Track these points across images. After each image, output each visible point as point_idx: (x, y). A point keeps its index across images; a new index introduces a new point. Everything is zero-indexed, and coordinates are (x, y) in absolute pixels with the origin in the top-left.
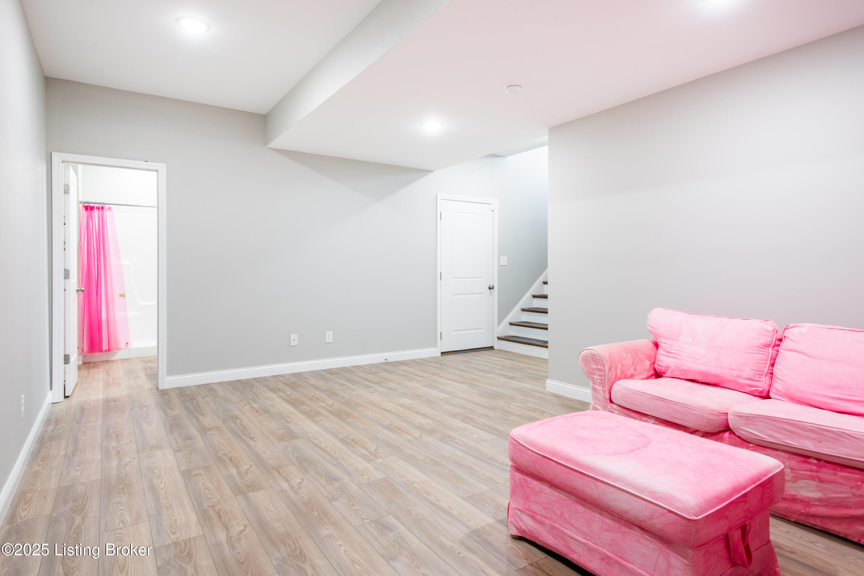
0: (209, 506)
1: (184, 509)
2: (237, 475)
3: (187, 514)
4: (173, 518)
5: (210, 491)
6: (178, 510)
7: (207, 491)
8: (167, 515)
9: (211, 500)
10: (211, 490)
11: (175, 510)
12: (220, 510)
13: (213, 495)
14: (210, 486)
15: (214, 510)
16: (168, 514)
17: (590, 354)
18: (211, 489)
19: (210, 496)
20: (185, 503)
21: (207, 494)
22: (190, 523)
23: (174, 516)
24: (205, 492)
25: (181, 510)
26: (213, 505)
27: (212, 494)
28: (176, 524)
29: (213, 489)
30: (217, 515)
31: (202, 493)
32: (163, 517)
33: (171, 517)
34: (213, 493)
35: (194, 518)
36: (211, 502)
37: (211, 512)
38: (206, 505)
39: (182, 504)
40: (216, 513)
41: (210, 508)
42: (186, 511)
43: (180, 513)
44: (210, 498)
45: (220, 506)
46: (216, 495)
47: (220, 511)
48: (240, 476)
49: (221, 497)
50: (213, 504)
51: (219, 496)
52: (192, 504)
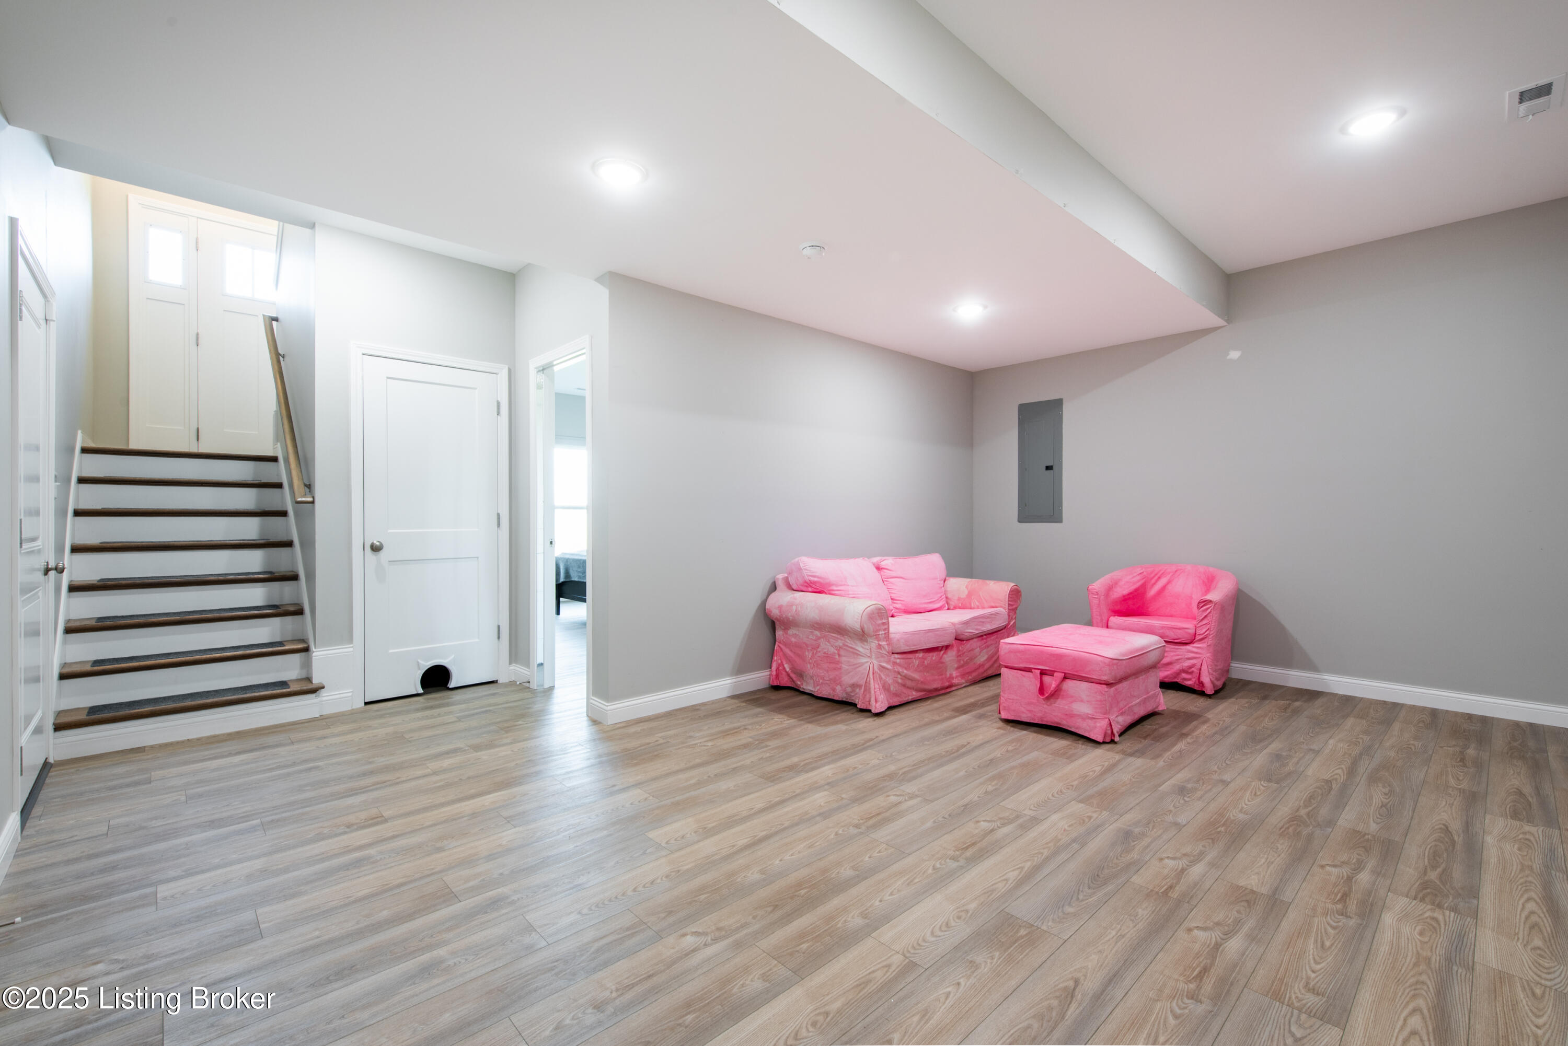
0: (1347, 917)
1: (1395, 940)
2: (1240, 933)
3: (1395, 931)
4: (1426, 939)
5: (1321, 939)
6: (1408, 946)
7: (1328, 944)
8: (1434, 950)
9: (1335, 924)
10: (1319, 940)
11: (1414, 950)
12: (1336, 903)
13: (1325, 929)
14: (1312, 947)
15: (1345, 907)
16: (1431, 950)
17: (876, 609)
18: (1317, 941)
19: (1330, 930)
20: (1387, 949)
21: (1332, 938)
22: (1399, 916)
23: (1421, 941)
24: (1332, 945)
25: (1403, 942)
26: (1339, 915)
27: (1323, 931)
28: (1424, 929)
29: (1313, 939)
30: (1348, 900)
31: (1339, 946)
32: (1444, 952)
33: (1427, 942)
34: (1321, 932)
35: (1388, 918)
36: (1338, 922)
37: (1352, 907)
38: (1352, 922)
39: (1393, 950)
40: (1345, 902)
41: (1348, 914)
42: (1395, 936)
43: (1408, 939)
44: (1334, 928)
45: (1330, 906)
46: (1318, 926)
47: (1338, 901)
48: (1238, 927)
49: (1314, 916)
50: (1336, 916)
51: (1316, 920)
52: (1376, 939)
